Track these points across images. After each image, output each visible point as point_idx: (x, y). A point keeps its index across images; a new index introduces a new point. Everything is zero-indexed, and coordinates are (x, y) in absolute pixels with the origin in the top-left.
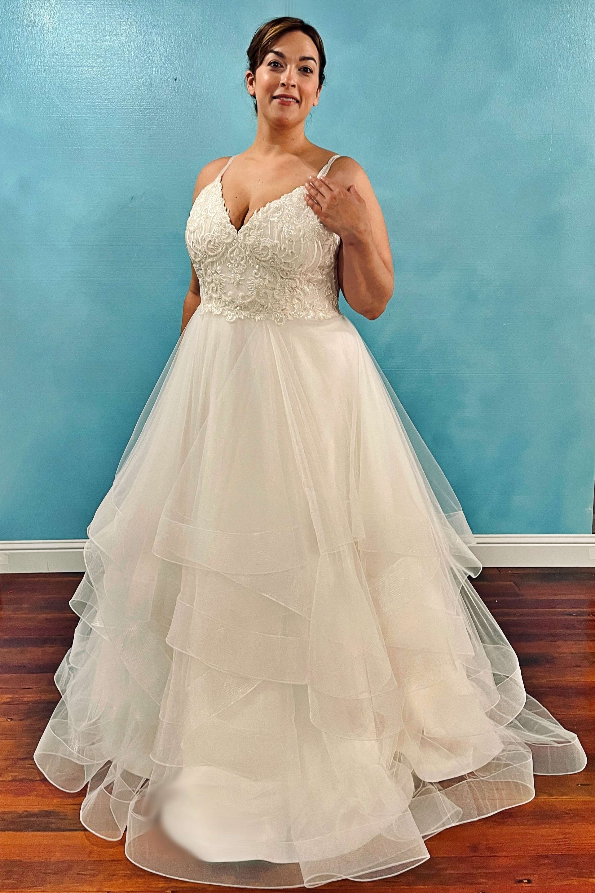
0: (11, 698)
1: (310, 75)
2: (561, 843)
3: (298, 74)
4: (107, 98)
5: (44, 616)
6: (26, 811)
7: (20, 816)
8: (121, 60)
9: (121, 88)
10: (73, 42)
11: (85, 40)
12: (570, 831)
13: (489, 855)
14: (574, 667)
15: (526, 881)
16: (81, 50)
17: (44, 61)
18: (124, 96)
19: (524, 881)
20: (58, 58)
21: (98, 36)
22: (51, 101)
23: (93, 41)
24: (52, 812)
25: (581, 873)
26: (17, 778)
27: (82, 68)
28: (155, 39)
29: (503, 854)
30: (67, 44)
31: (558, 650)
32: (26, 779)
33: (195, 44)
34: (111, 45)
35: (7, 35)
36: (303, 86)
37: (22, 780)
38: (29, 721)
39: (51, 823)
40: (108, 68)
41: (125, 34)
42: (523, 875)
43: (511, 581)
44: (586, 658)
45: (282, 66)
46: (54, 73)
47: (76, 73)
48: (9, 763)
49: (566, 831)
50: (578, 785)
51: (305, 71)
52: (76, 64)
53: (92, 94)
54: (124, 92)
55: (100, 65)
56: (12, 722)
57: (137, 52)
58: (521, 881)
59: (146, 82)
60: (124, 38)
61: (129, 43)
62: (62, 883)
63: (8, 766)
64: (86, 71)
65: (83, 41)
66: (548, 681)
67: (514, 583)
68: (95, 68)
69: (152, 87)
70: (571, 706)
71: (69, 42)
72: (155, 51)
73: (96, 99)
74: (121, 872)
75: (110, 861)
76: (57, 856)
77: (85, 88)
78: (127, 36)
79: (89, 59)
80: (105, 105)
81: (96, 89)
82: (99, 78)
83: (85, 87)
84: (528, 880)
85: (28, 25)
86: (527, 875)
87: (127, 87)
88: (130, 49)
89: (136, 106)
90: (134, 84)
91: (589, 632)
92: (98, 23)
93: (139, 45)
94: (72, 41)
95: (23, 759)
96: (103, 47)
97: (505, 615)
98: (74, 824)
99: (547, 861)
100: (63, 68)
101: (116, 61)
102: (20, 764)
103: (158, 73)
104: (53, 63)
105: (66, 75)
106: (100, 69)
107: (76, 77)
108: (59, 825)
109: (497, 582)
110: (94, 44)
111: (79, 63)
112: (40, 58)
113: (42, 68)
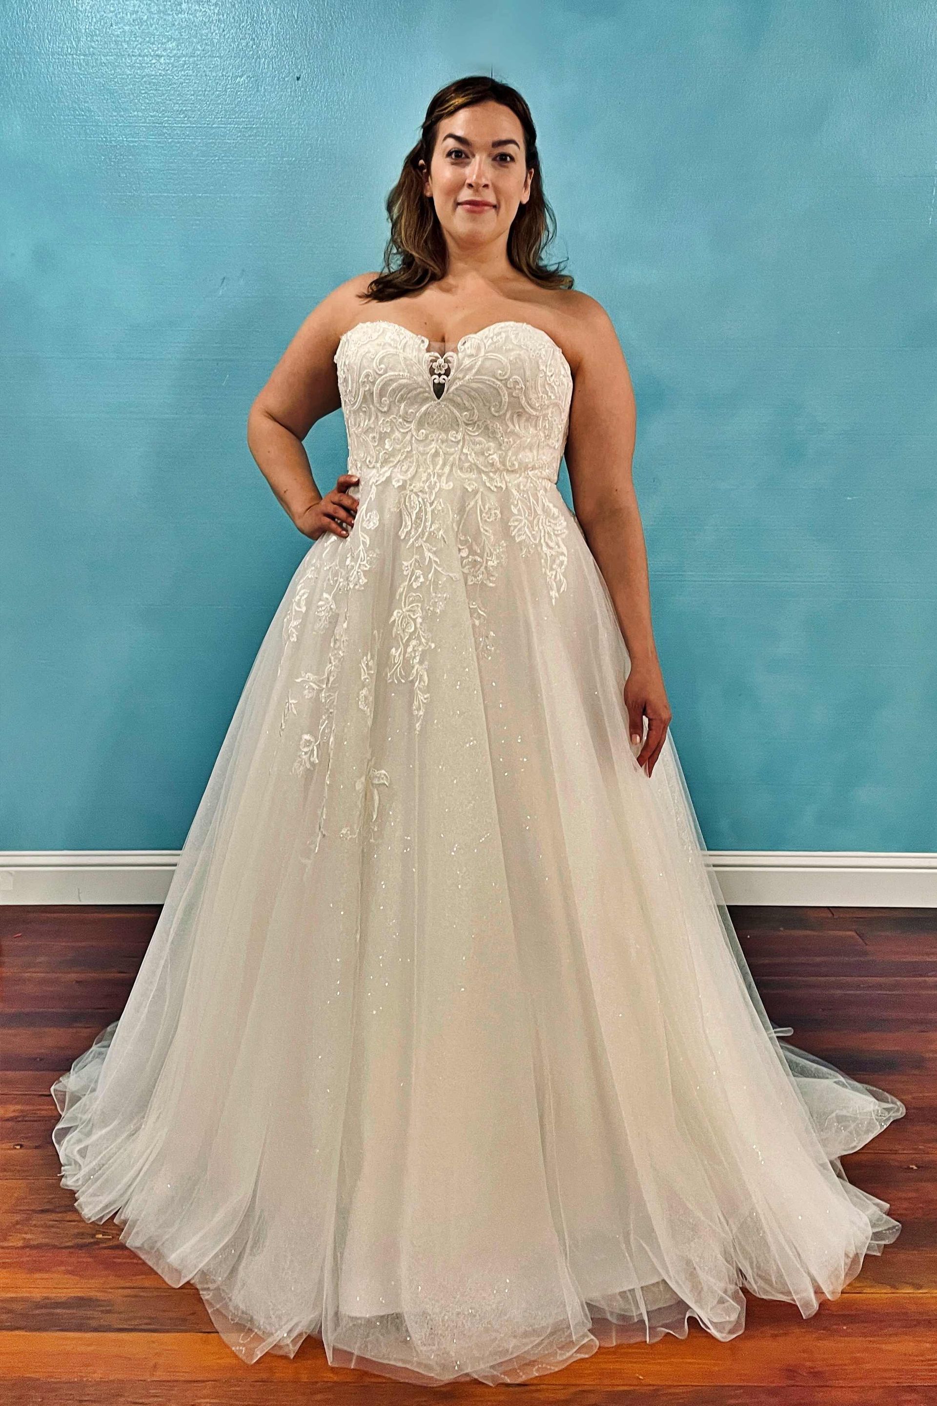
0: (22, 1111)
1: (512, 165)
3: (494, 166)
4: (182, 110)
5: (73, 976)
6: (48, 1299)
7: (38, 1305)
8: (207, 45)
9: (207, 92)
10: (127, 14)
11: (145, 11)
13: (814, 1384)
16: (139, 29)
17: (77, 46)
18: (211, 106)
20: (101, 41)
21: (169, 3)
22: (88, 115)
23: (159, 12)
24: (90, 1299)
26: (32, 1243)
27: (140, 58)
28: (264, 10)
29: (842, 1383)
30: (117, 17)
31: (930, 1047)
32: (47, 1245)
33: (332, 17)
34: (189, 19)
36: (501, 184)
37: (40, 1246)
39: (89, 1318)
40: (184, 59)
43: (851, 930)
45: (467, 157)
46: (93, 67)
47: (132, 66)
48: (17, 1217)
51: (503, 160)
52: (130, 52)
53: (158, 103)
54: (211, 100)
55: (170, 53)
56: (21, 1151)
57: (233, 31)
59: (249, 82)
60: (212, 8)
61: (221, 16)
63: (17, 1223)
64: (147, 63)
65: (143, 12)
66: (912, 1098)
67: (859, 935)
68: (163, 58)
69: (258, 91)
71: (119, 13)
72: (264, 31)
73: (163, 110)
75: (187, 1382)
76: (101, 1373)
77: (145, 93)
78: (216, 4)
79: (153, 44)
80: (179, 122)
81: (164, 95)
82: (169, 75)
83: (146, 91)
87: (217, 91)
88: (223, 25)
89: (230, 124)
90: (228, 86)
93: (237, 18)
94: (125, 12)
95: (43, 1211)
96: (176, 24)
97: (841, 986)
98: (126, 1320)
99: (914, 1396)
100: (108, 58)
101: (199, 47)
102: (37, 1220)
103: (268, 67)
104: (92, 49)
105: (115, 70)
106: (170, 59)
107: (131, 75)
108: (102, 1322)
109: (829, 932)
110: (162, 18)
111: (136, 50)
112: (69, 40)
113: (73, 58)
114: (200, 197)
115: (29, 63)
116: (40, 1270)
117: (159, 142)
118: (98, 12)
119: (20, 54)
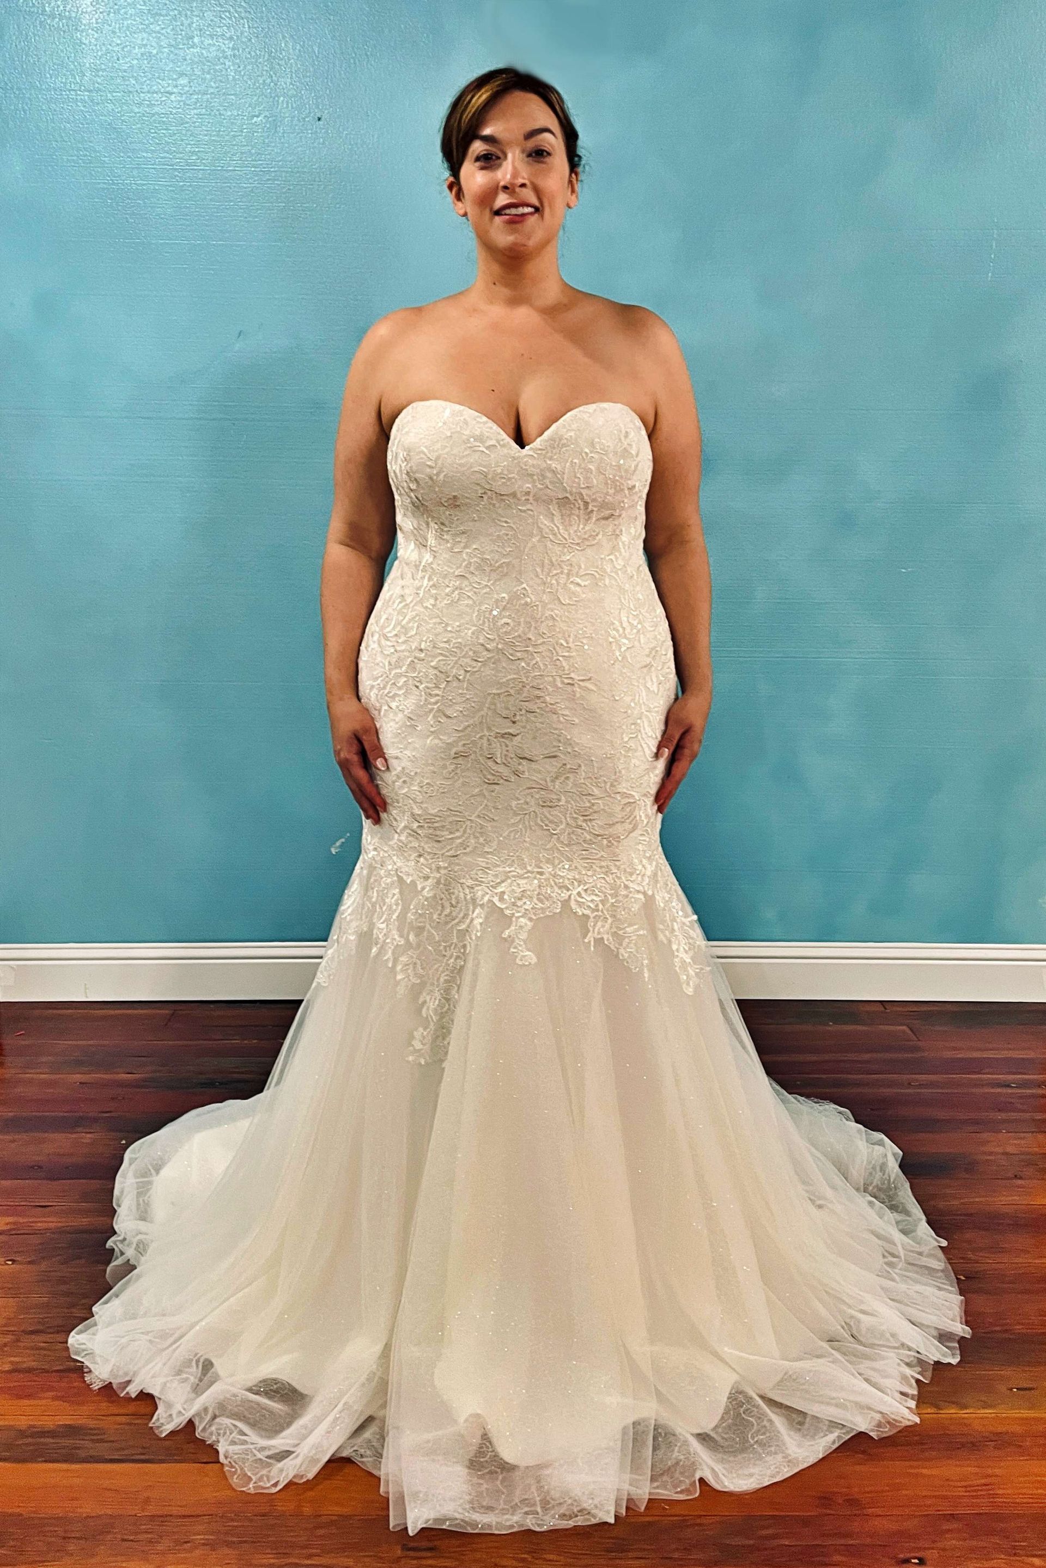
0: (14, 1223)
1: (547, 159)
2: (979, 1493)
3: (528, 163)
4: (194, 151)
5: (77, 1077)
6: (34, 1426)
7: (22, 1433)
8: (221, 81)
9: (221, 133)
10: (134, 48)
11: (155, 45)
12: (997, 1471)
13: (849, 1513)
14: (1011, 1179)
15: (916, 1561)
16: (148, 63)
17: (81, 81)
18: (225, 148)
19: (913, 1561)
20: (107, 76)
21: (180, 37)
22: (93, 155)
23: (170, 46)
24: (81, 1428)
25: (1014, 1547)
26: (20, 1366)
27: (149, 95)
28: (283, 45)
29: (879, 1511)
30: (123, 51)
31: (986, 1149)
32: (36, 1369)
33: (356, 54)
34: (202, 54)
35: (14, 34)
36: (540, 182)
37: (29, 1370)
38: (44, 1266)
39: (78, 1448)
40: (196, 97)
41: (228, 35)
42: (911, 1550)
43: (903, 1025)
44: (1029, 1164)
45: (498, 158)
46: (98, 104)
47: (140, 104)
49: (990, 1471)
50: (1011, 1389)
51: (539, 155)
52: (138, 87)
53: (168, 144)
54: (226, 141)
55: (182, 89)
56: (13, 1266)
57: (249, 67)
58: (907, 1561)
59: (266, 122)
60: (226, 42)
61: (236, 52)
62: (93, 1556)
63: (5, 1345)
64: (157, 101)
65: (152, 46)
66: (962, 1203)
67: (911, 1029)
68: (173, 96)
69: (276, 131)
70: (1003, 1248)
71: (126, 47)
72: (282, 67)
73: (174, 151)
74: (199, 1537)
75: (180, 1517)
76: (88, 1508)
77: (156, 132)
78: (231, 38)
79: (163, 80)
80: (191, 164)
81: (175, 134)
82: (180, 113)
83: (156, 130)
84: (919, 1559)
85: (52, 16)
86: (919, 1549)
87: (232, 131)
88: (238, 61)
89: (246, 167)
90: (245, 126)
91: (1039, 1116)
92: (180, 13)
93: (253, 54)
94: (133, 46)
95: (32, 1332)
96: (188, 58)
97: (892, 1084)
98: (118, 1450)
99: (954, 1525)
100: (114, 94)
101: (212, 83)
102: (28, 1341)
103: (287, 107)
104: (97, 85)
105: (121, 107)
106: (182, 97)
107: (139, 113)
108: (92, 1453)
109: (880, 1026)
110: (172, 52)
111: (145, 87)
112: (73, 75)
113: (77, 95)
114: (214, 245)
115: (29, 98)
116: (29, 1396)
117: (170, 186)
118: (104, 44)
119: (19, 89)
